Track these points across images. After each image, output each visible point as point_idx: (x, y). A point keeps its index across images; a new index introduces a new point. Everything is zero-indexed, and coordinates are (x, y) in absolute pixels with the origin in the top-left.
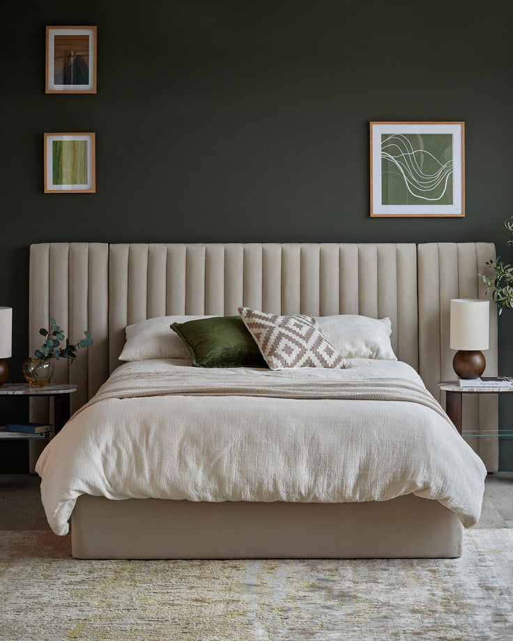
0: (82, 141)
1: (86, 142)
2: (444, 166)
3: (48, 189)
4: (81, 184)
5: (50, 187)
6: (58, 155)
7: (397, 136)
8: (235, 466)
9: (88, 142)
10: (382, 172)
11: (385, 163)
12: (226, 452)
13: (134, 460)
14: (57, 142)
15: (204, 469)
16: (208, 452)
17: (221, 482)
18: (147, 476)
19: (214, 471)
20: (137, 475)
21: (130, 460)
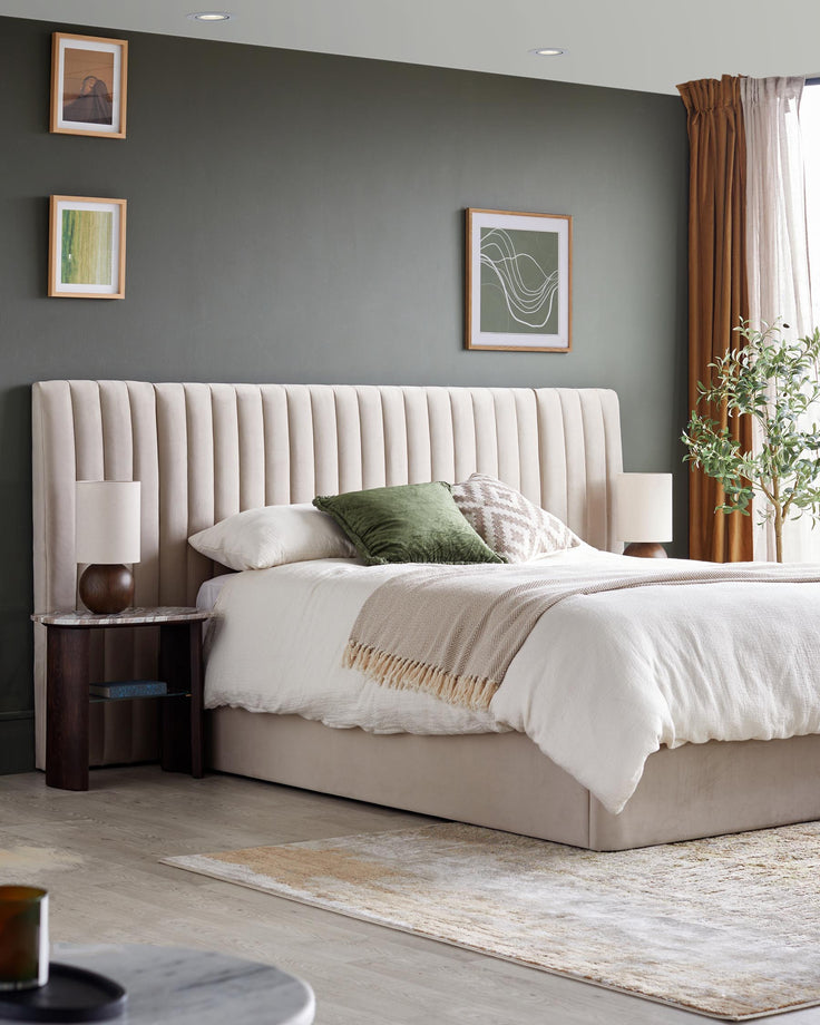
0: (104, 213)
1: (110, 214)
2: (549, 279)
3: (57, 290)
4: (101, 284)
5: (59, 288)
6: (70, 233)
7: (498, 231)
8: (808, 684)
9: (114, 216)
10: (482, 282)
11: (485, 268)
12: (791, 661)
13: (691, 683)
14: (69, 211)
15: (774, 688)
16: (773, 663)
17: (797, 707)
18: (716, 708)
19: (786, 692)
20: (704, 705)
21: (686, 681)
